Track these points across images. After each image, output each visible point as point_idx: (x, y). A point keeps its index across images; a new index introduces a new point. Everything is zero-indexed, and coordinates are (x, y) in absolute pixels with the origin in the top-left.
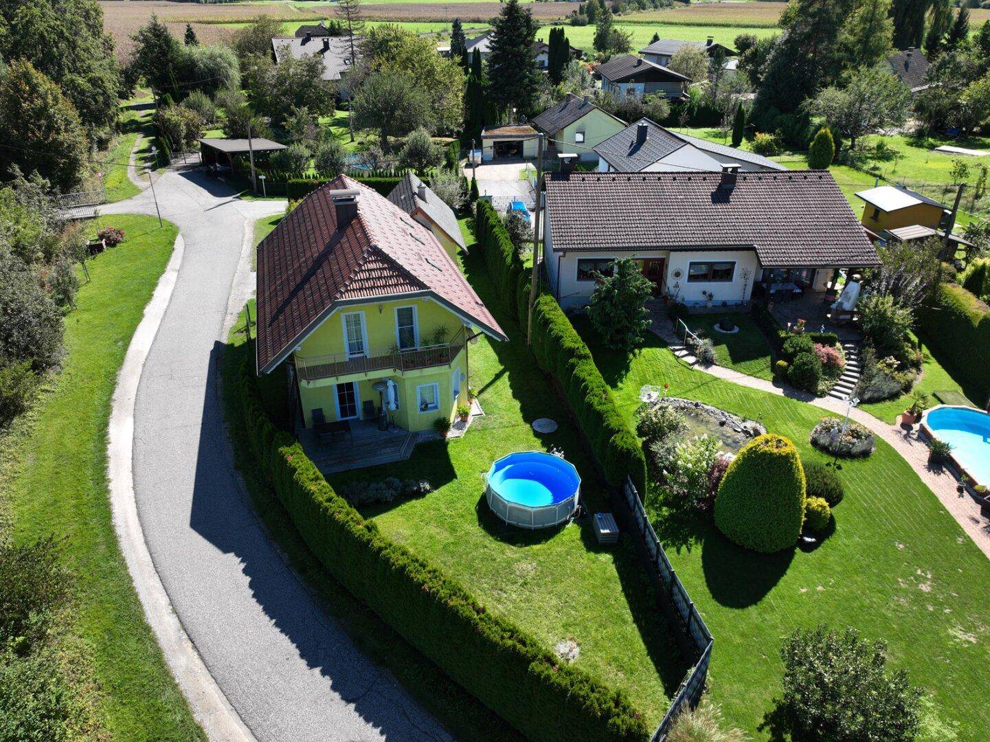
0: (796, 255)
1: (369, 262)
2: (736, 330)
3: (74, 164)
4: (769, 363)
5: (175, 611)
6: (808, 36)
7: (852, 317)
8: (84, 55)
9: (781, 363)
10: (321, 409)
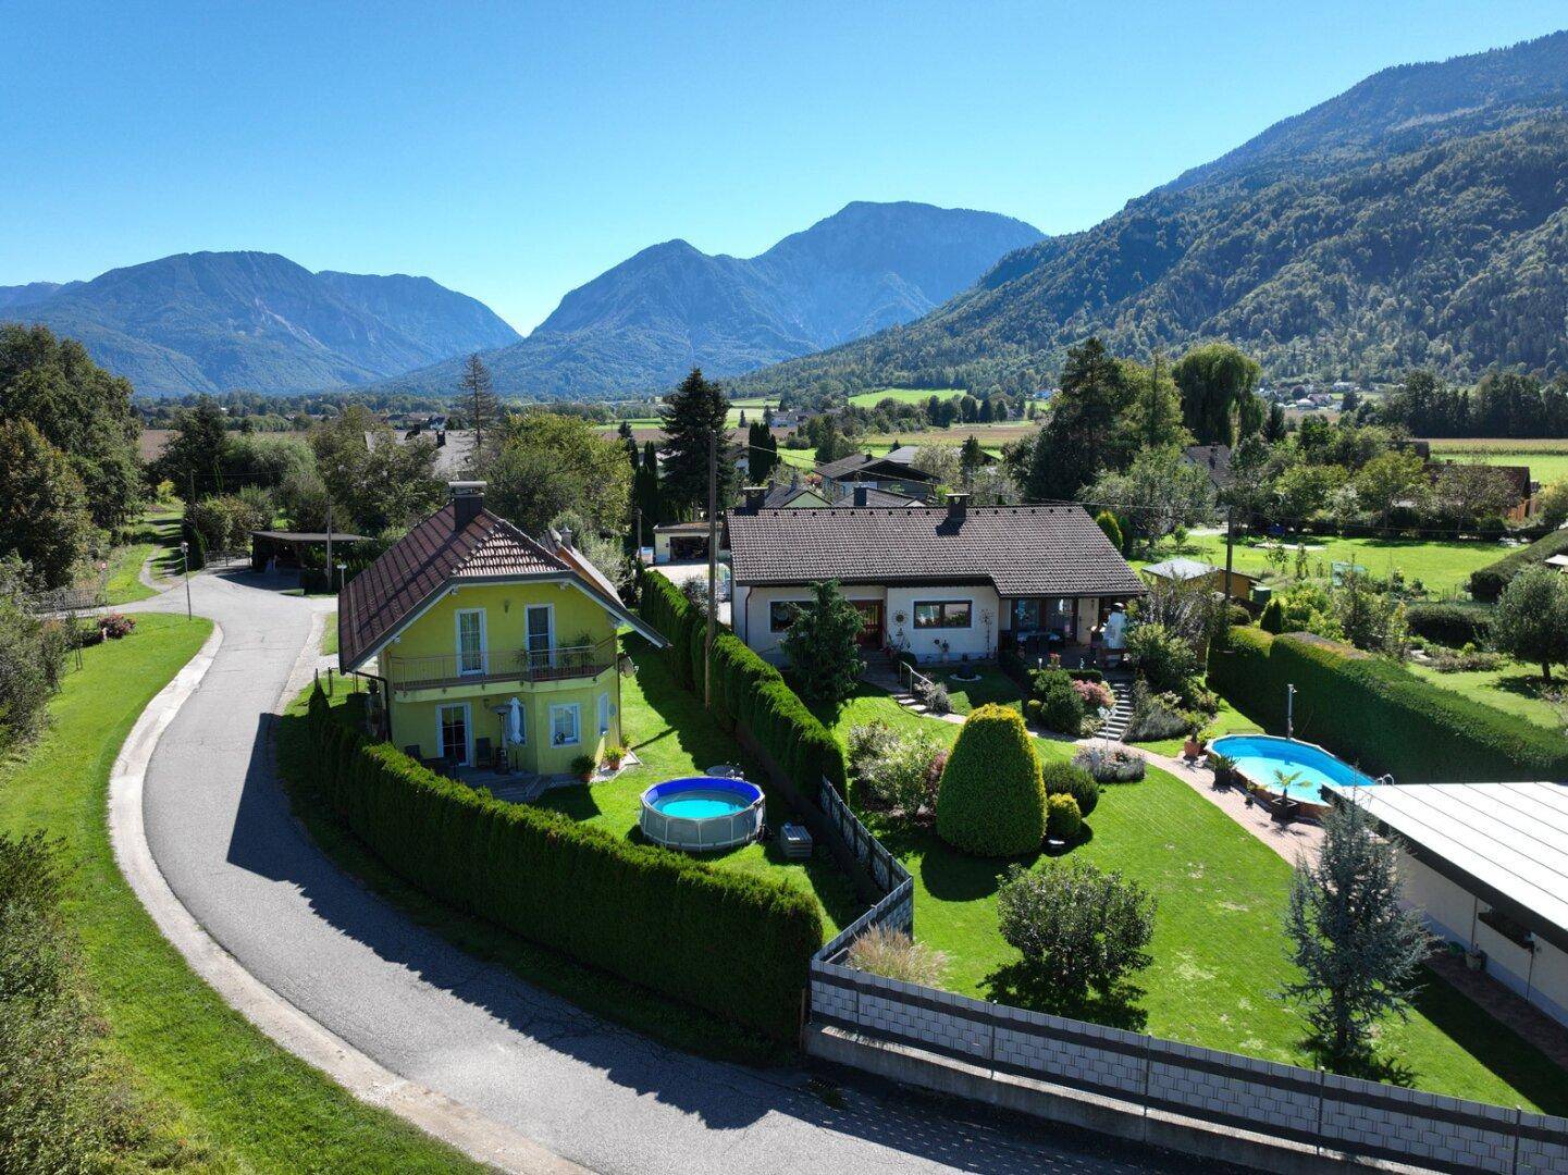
0: (1041, 585)
1: (496, 539)
2: (978, 678)
3: (66, 554)
4: (1020, 708)
5: (204, 928)
6: (1079, 421)
7: (1122, 657)
8: (100, 435)
9: (1033, 702)
10: (418, 746)
